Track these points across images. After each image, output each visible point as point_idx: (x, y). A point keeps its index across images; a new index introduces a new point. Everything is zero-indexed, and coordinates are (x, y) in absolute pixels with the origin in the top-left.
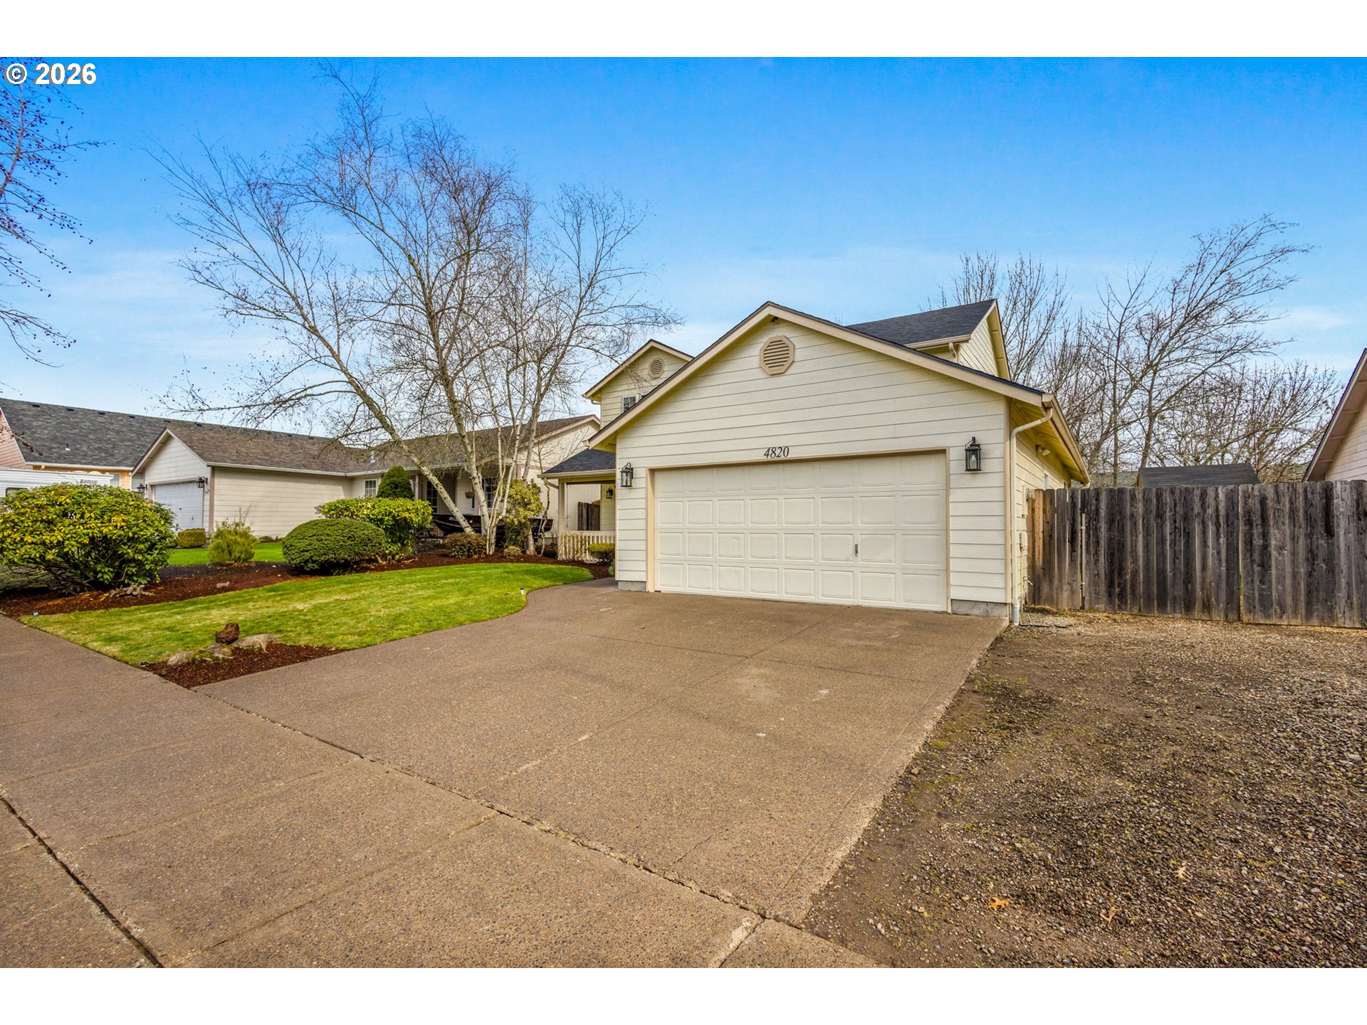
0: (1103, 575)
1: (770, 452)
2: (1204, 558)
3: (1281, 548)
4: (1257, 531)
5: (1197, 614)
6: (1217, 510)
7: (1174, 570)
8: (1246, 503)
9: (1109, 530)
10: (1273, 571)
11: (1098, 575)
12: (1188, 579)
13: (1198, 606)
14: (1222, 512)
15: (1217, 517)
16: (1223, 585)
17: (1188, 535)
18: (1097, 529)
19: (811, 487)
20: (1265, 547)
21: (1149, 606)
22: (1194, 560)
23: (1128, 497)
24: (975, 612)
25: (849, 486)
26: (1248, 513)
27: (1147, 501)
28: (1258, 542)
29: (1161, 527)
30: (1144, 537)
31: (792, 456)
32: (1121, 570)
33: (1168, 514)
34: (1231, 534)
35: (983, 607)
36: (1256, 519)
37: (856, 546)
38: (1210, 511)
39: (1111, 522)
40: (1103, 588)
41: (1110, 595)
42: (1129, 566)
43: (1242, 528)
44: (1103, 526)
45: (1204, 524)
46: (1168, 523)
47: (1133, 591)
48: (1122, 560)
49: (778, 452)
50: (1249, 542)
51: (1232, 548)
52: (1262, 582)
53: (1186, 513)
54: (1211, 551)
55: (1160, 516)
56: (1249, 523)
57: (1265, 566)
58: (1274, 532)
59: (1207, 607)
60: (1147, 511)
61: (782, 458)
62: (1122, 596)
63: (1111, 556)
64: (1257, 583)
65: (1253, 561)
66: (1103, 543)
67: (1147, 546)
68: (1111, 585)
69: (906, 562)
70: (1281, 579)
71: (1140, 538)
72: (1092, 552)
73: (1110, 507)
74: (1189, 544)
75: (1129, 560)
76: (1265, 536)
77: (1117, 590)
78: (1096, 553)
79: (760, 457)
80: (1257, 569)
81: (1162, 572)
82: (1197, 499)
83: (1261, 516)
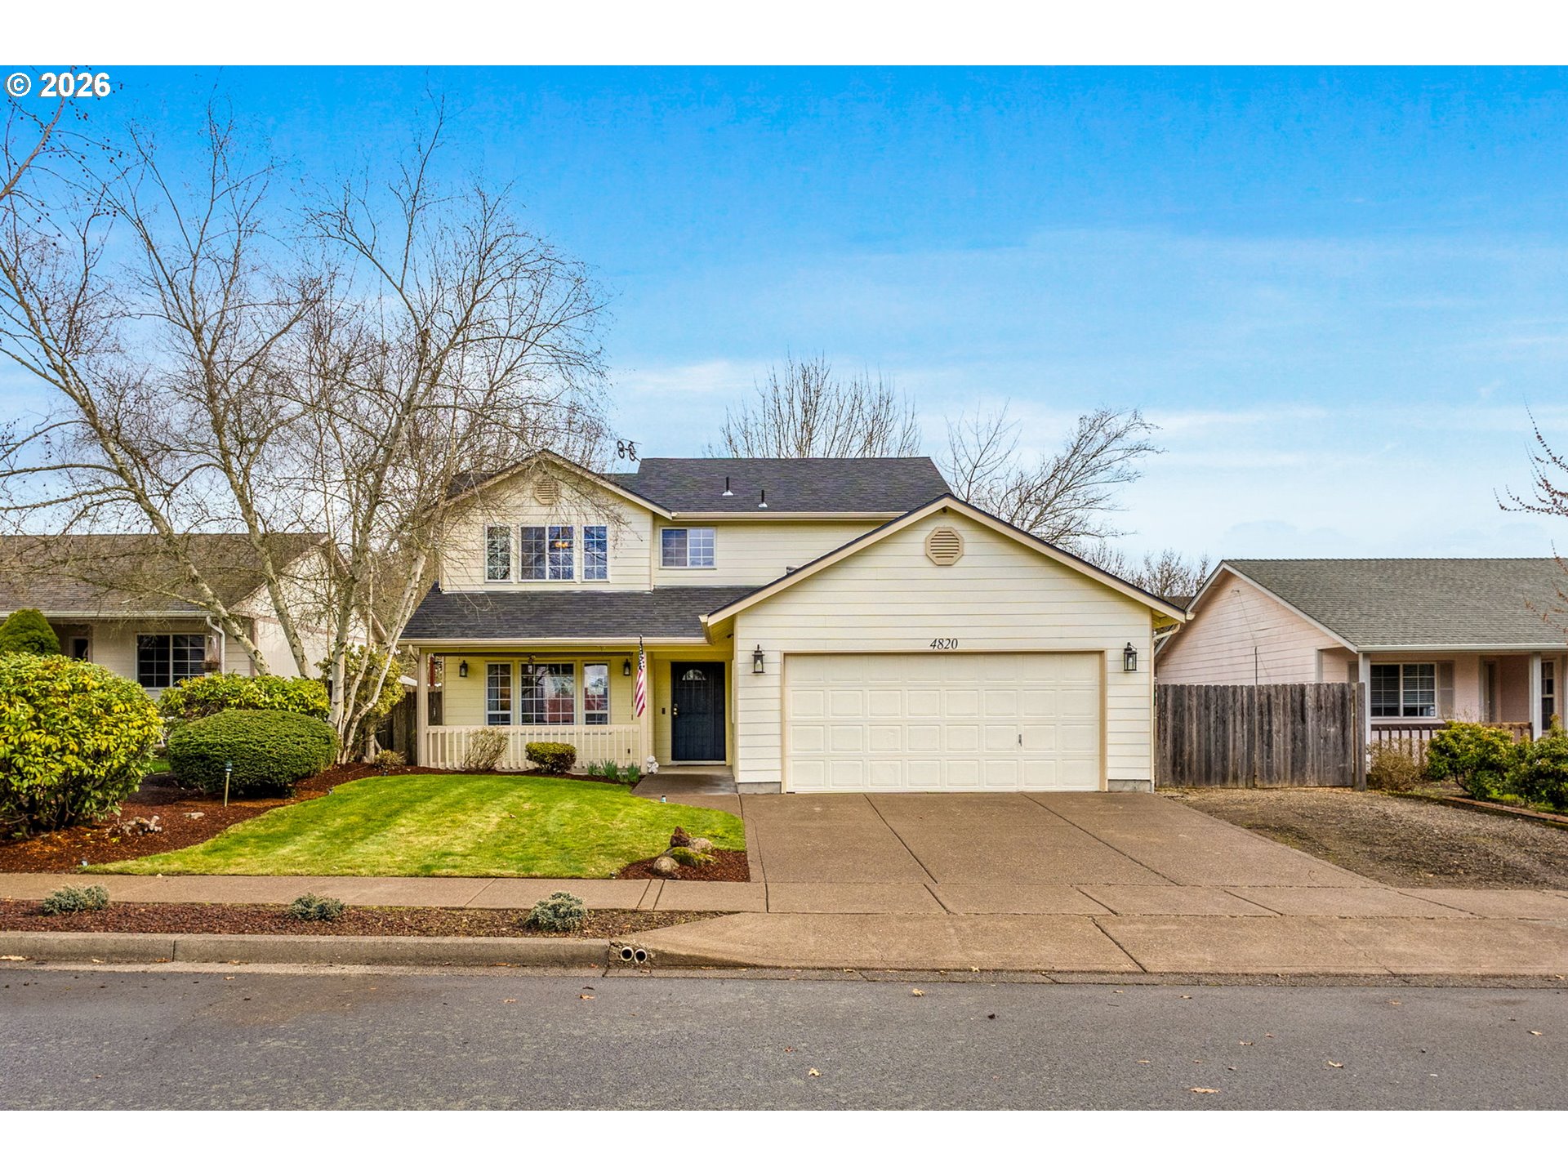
0: (1169, 757)
1: (937, 643)
2: (1234, 740)
3: (1279, 732)
4: (1266, 719)
5: (1229, 784)
6: (1242, 704)
7: (1216, 749)
8: (1259, 699)
9: (1174, 719)
10: (1274, 749)
11: (1165, 756)
12: (1225, 758)
13: (1230, 778)
14: (1245, 706)
15: (1243, 708)
16: (1245, 762)
17: (1224, 722)
18: (1165, 719)
19: (974, 679)
20: (1270, 731)
21: (1199, 781)
22: (1228, 742)
23: (1186, 693)
24: (1126, 788)
25: (1013, 679)
26: (1261, 706)
27: (1199, 696)
28: (1266, 727)
29: (1208, 716)
30: (1197, 725)
31: (959, 649)
32: (1182, 751)
33: (1213, 707)
34: (1250, 722)
35: (1131, 784)
36: (1265, 709)
37: (1020, 736)
38: (1238, 704)
39: (1175, 713)
40: (1169, 768)
41: (1174, 772)
42: (1187, 748)
43: (1257, 717)
44: (1169, 716)
45: (1234, 713)
46: (1212, 713)
47: (1189, 768)
48: (1182, 744)
49: (945, 643)
50: (1261, 728)
51: (1251, 732)
52: (1268, 757)
53: (1224, 705)
54: (1239, 735)
55: (1207, 708)
56: (1261, 713)
57: (1270, 745)
58: (1275, 719)
59: (1236, 778)
60: (1199, 705)
61: (950, 649)
62: (1182, 773)
63: (1175, 740)
64: (1265, 757)
65: (1263, 742)
66: (1169, 730)
67: (1199, 732)
68: (1174, 765)
69: (1066, 749)
70: (1278, 753)
71: (1195, 725)
72: (1162, 738)
73: (1175, 700)
74: (1225, 730)
75: (1187, 744)
76: (1270, 723)
77: (1179, 768)
78: (1165, 739)
79: (926, 647)
80: (1265, 747)
81: (1208, 752)
82: (1230, 695)
83: (1267, 710)
